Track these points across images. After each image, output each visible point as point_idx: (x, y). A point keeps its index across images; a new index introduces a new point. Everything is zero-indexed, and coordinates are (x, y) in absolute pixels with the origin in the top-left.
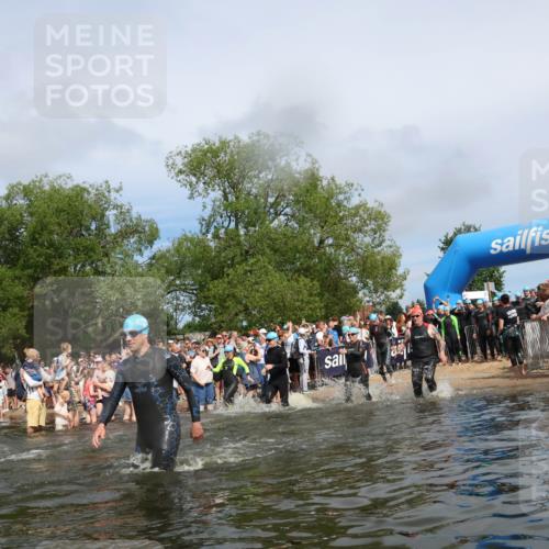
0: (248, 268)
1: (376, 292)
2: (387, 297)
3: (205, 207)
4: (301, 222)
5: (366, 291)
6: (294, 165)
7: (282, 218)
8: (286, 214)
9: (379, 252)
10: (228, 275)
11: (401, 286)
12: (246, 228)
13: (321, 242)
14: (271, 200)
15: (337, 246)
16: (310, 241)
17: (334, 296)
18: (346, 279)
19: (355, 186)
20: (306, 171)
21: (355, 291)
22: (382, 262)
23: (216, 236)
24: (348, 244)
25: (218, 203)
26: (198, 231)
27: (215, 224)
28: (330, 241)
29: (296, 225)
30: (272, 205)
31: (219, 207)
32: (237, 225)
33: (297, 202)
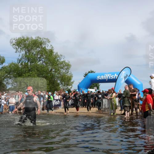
0: (29, 74)
1: (65, 86)
2: (68, 88)
3: (20, 56)
4: (46, 64)
5: (62, 85)
6: (47, 48)
7: (41, 62)
8: (42, 61)
9: (67, 75)
10: (23, 76)
11: (72, 85)
12: (31, 63)
13: (51, 70)
14: (39, 56)
15: (55, 72)
16: (48, 69)
17: (53, 85)
18: (57, 81)
19: (63, 56)
20: (50, 50)
21: (59, 85)
22: (67, 78)
23: (22, 64)
24: (58, 71)
25: (23, 55)
26: (16, 62)
27: (22, 61)
28: (54, 70)
29: (45, 64)
30: (39, 58)
31: (24, 56)
32: (28, 62)
33: (46, 58)
